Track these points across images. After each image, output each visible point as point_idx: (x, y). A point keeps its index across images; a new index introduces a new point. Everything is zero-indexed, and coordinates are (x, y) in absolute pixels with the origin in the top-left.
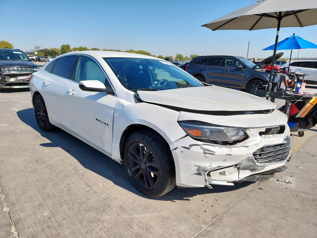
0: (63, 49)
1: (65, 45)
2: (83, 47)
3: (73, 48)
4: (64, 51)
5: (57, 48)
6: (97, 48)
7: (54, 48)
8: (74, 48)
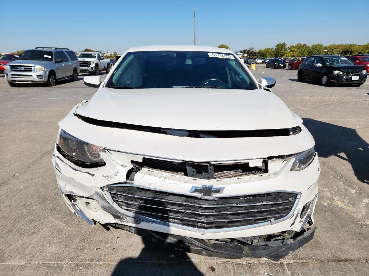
0: (277, 48)
1: (281, 43)
2: (302, 44)
3: (289, 46)
4: (279, 50)
5: (271, 48)
6: (320, 44)
7: (268, 48)
8: (291, 46)
